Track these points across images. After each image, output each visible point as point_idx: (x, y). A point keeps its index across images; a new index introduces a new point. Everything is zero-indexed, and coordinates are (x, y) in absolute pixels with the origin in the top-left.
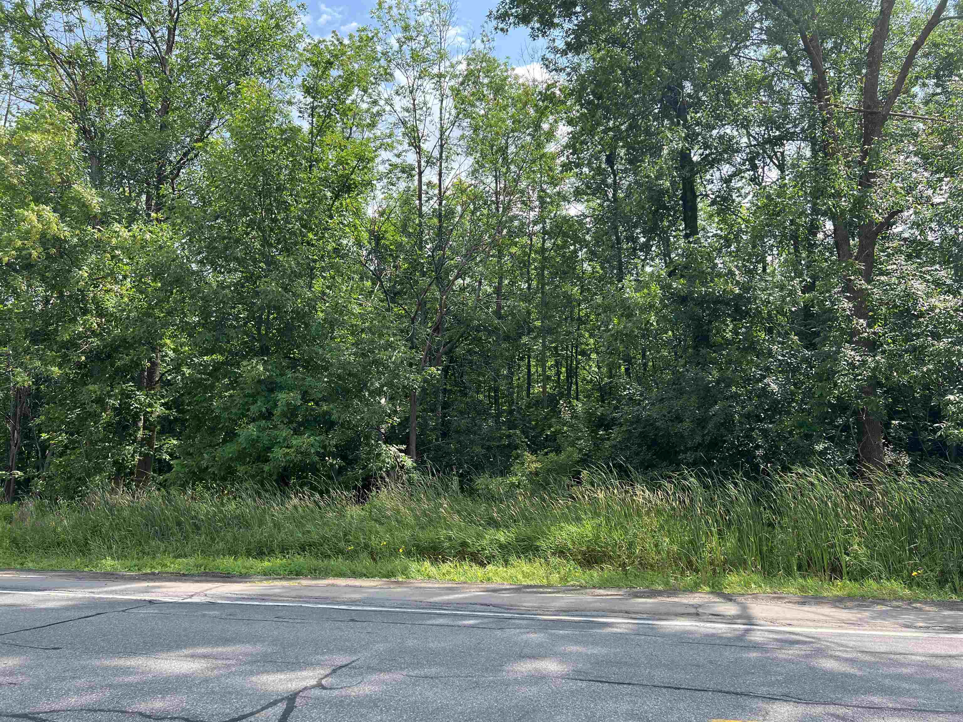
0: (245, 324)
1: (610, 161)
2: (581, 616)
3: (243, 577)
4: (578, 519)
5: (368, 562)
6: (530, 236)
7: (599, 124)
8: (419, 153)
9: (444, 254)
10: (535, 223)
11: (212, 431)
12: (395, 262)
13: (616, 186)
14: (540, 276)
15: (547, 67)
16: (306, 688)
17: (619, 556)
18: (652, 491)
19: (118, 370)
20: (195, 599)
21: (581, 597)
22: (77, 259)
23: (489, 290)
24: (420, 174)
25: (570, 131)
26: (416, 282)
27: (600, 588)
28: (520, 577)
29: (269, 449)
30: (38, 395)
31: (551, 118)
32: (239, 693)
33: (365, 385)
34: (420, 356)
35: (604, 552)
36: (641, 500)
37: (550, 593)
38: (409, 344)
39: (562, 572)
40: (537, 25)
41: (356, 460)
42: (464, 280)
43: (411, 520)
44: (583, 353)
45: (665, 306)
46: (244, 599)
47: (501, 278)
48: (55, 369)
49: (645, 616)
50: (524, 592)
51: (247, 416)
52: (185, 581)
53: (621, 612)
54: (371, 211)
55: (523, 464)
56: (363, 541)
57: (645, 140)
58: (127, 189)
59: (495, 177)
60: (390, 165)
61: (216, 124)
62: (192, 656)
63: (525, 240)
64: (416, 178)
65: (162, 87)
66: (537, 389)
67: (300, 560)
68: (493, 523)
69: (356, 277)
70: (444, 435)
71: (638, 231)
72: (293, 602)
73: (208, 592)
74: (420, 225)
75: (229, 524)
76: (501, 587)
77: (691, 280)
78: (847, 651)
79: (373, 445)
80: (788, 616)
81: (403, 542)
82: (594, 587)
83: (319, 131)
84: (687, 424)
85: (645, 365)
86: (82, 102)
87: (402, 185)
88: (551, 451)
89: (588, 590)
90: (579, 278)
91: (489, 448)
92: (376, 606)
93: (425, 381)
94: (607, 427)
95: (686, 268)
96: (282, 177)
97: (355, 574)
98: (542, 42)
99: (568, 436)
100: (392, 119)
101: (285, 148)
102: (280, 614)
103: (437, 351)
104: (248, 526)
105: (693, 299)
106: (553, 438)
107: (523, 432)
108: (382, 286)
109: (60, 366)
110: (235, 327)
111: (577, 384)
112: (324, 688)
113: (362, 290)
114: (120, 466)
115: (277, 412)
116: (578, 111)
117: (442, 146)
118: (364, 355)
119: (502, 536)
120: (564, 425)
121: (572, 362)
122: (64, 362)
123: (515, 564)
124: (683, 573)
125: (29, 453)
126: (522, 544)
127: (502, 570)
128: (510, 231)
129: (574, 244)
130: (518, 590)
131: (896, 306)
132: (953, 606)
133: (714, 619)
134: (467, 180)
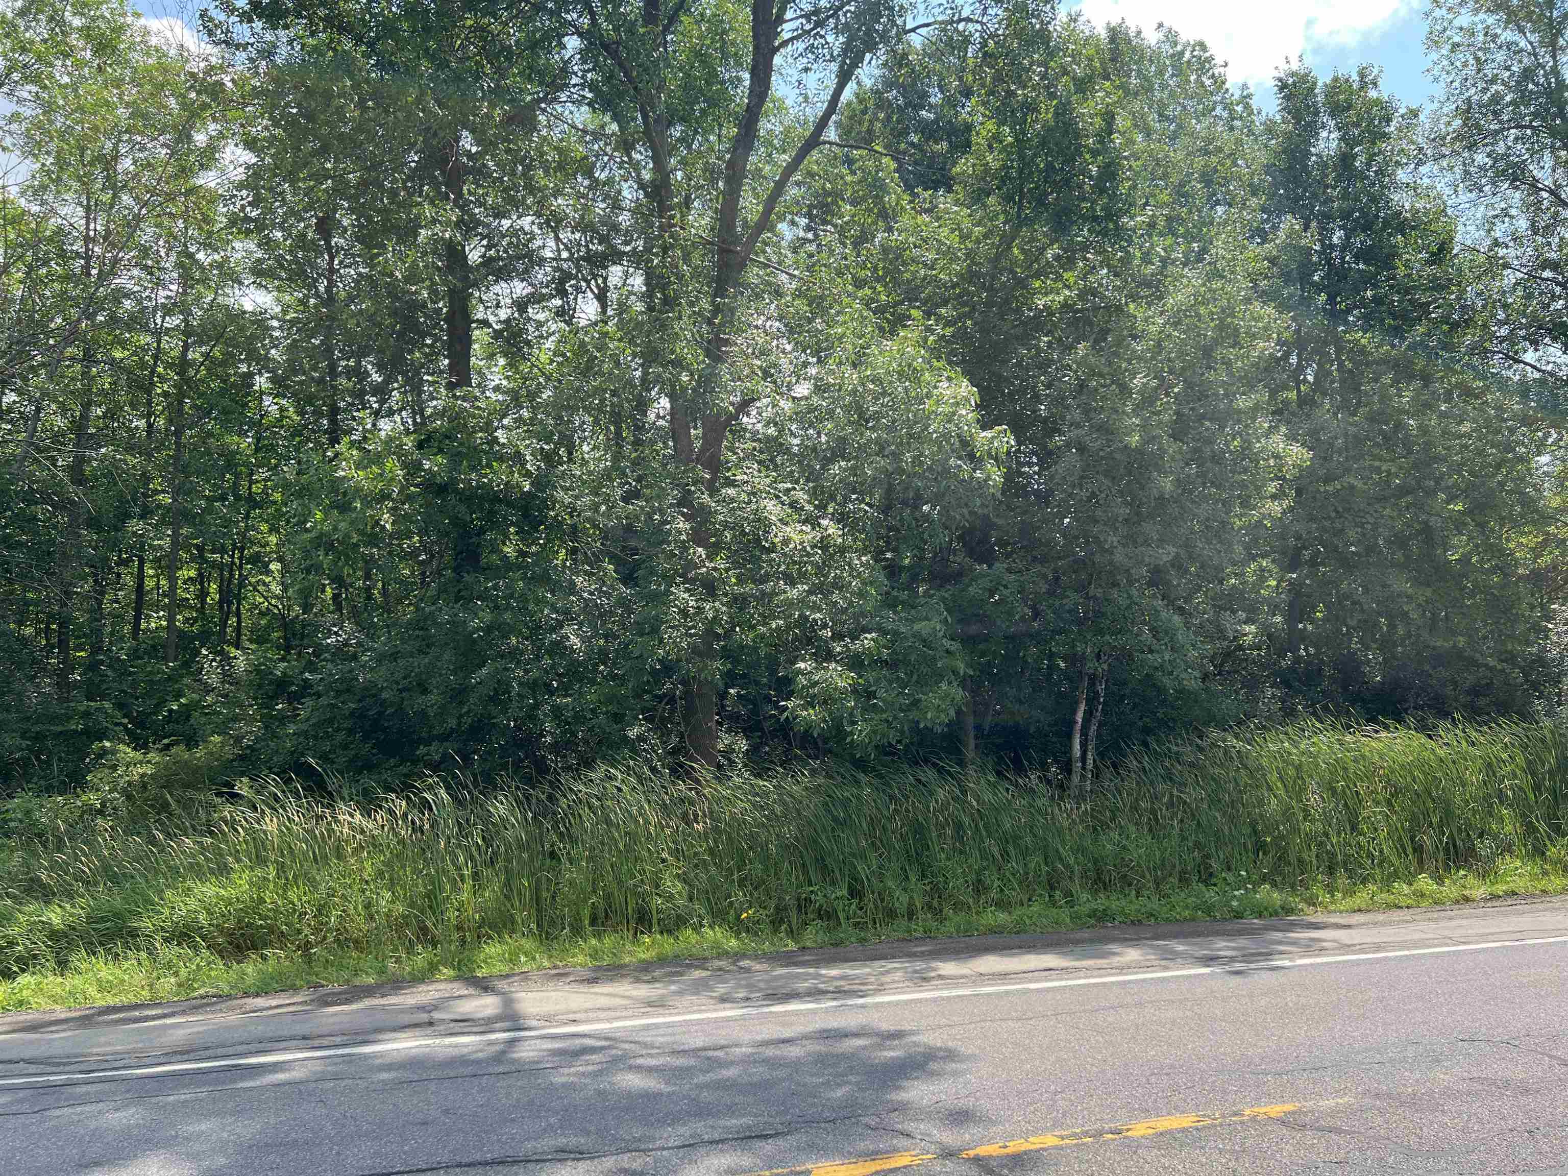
1: (324, 229)
2: (216, 1058)
6: (158, 333)
14: (175, 412)
15: (210, 33)
17: (299, 932)
18: (366, 812)
21: (217, 1018)
28: (92, 991)
31: (213, 128)
35: (269, 927)
36: (346, 830)
37: (154, 1018)
39: (183, 972)
44: (256, 559)
49: (338, 1040)
50: (98, 1023)
55: (114, 768)
66: (155, 621)
68: (36, 890)
77: (456, 458)
78: (651, 1056)
80: (574, 1006)
82: (247, 995)
84: (434, 698)
88: (177, 743)
89: (233, 1003)
90: (253, 424)
95: (447, 437)
99: (214, 713)
105: (456, 491)
106: (186, 713)
111: (238, 614)
116: (267, 129)
120: (208, 693)
121: (232, 575)
123: (84, 966)
124: (410, 950)
126: (101, 926)
127: (53, 982)
128: (113, 319)
129: (248, 360)
130: (85, 1021)
131: (743, 533)
132: (788, 959)
133: (457, 1027)
134: (23, 202)
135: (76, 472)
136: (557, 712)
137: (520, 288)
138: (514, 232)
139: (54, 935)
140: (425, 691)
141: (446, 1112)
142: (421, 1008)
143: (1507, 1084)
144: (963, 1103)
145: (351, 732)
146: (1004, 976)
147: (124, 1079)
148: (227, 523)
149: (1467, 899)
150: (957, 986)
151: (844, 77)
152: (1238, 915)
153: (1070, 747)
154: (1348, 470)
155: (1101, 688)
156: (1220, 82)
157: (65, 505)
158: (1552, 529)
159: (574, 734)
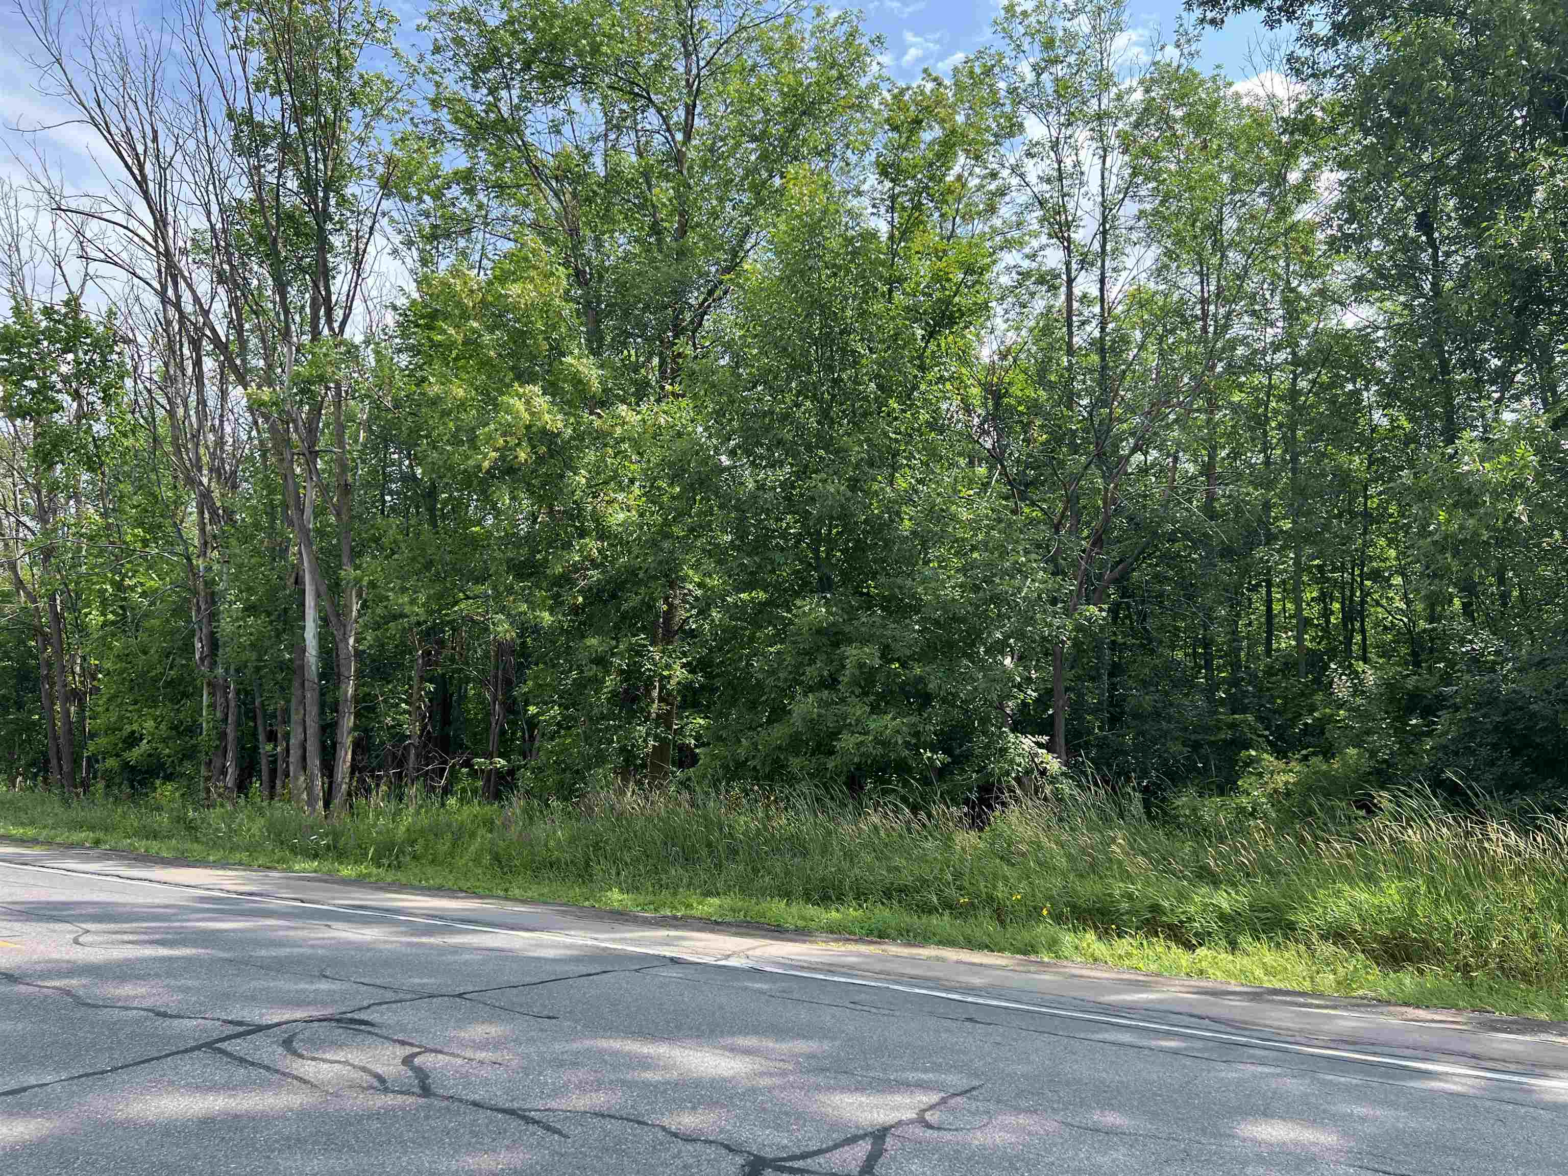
0: (798, 542)
1: (1425, 224)
2: (1382, 1054)
3: (802, 933)
4: (1370, 879)
5: (991, 927)
6: (1269, 370)
7: (1400, 160)
8: (1068, 248)
9: (1111, 413)
10: (1277, 347)
11: (753, 706)
12: (1026, 433)
13: (1438, 268)
14: (1289, 442)
15: (1298, 72)
16: (900, 1123)
17: (1456, 952)
18: (1522, 832)
19: (624, 617)
20: (732, 962)
21: (1382, 1019)
22: (571, 458)
23: (1191, 468)
24: (1070, 281)
25: (1343, 178)
26: (1062, 463)
27: (1418, 1007)
29: (834, 735)
30: (524, 651)
31: (1305, 161)
32: (801, 1117)
33: (979, 636)
34: (1071, 586)
35: (1424, 941)
36: (1500, 850)
37: (1318, 1007)
38: (1051, 567)
39: (1342, 971)
41: (967, 756)
42: (1146, 454)
43: (1062, 862)
44: (1376, 575)
45: (1546, 486)
46: (802, 968)
47: (1213, 451)
48: (546, 615)
50: (1268, 1001)
51: (800, 683)
52: (719, 932)
53: (1463, 1054)
54: (986, 353)
55: (1261, 775)
56: (985, 890)
57: (1495, 179)
58: (633, 352)
59: (1200, 274)
60: (1019, 273)
61: (753, 241)
62: (732, 1050)
63: (1259, 379)
64: (1063, 289)
65: (678, 196)
66: (1285, 642)
67: (883, 914)
68: (1205, 875)
69: (962, 462)
70: (1114, 720)
71: (1486, 346)
72: (877, 980)
73: (750, 953)
74: (1069, 368)
75: (779, 849)
76: (1224, 987)
79: (993, 734)
81: (1050, 898)
82: (1406, 1004)
83: (903, 233)
85: (1504, 596)
86: (574, 231)
87: (1039, 305)
88: (1314, 754)
89: (1392, 1008)
90: (1362, 440)
91: (1196, 746)
92: (1007, 1000)
93: (1079, 628)
94: (1428, 712)
96: (849, 313)
97: (971, 944)
99: (1347, 727)
100: (1023, 198)
101: (852, 266)
102: (857, 999)
103: (1100, 577)
104: (805, 854)
106: (1319, 728)
107: (1260, 719)
108: (1004, 473)
109: (551, 611)
110: (782, 549)
111: (1363, 631)
112: (929, 1126)
113: (971, 481)
114: (628, 754)
115: (845, 678)
116: (1358, 142)
117: (1104, 233)
118: (976, 588)
119: (1223, 900)
120: (1340, 707)
121: (1353, 594)
122: (556, 604)
123: (1250, 949)
125: (513, 733)
126: (1263, 915)
127: (1225, 957)
128: (1230, 366)
129: (1353, 379)
134: (1151, 285)
147: (1297, 1053)
148: (1348, 540)
157: (1204, 540)
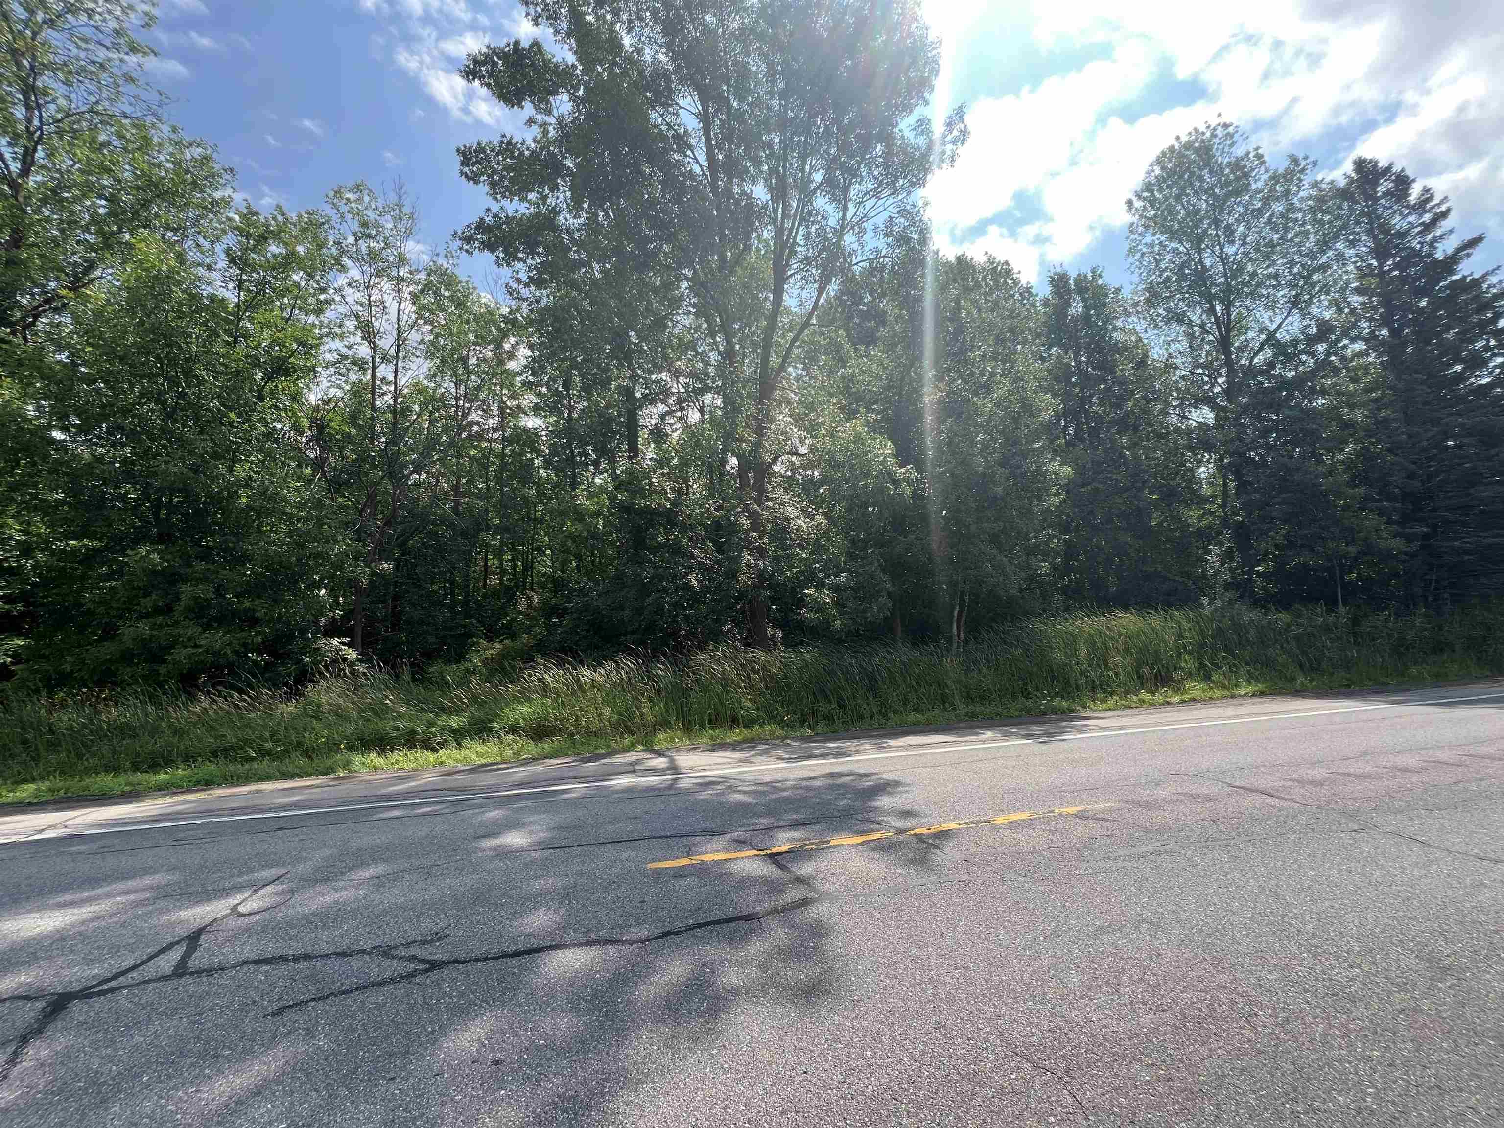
5: (302, 761)
6: (490, 441)
8: (373, 348)
9: (399, 449)
12: (341, 452)
14: (499, 479)
15: (511, 294)
16: (215, 921)
17: (568, 728)
18: (595, 669)
20: (47, 835)
21: (534, 769)
23: (447, 487)
24: (374, 368)
26: (365, 474)
27: (550, 758)
28: (474, 757)
29: (167, 650)
31: (512, 340)
33: (301, 578)
34: (368, 549)
35: (553, 726)
39: (516, 747)
40: (502, 255)
41: (288, 655)
42: (419, 475)
44: (538, 549)
46: (129, 824)
47: (458, 479)
49: (593, 779)
50: (478, 772)
53: (569, 778)
54: (313, 398)
56: (296, 740)
57: (597, 374)
59: (455, 383)
60: (339, 355)
63: (485, 445)
64: (370, 371)
66: (494, 580)
67: (211, 768)
68: (444, 710)
69: (293, 463)
70: (394, 626)
72: (198, 818)
73: (68, 823)
74: (372, 418)
75: (106, 737)
76: (455, 769)
77: (633, 494)
78: (745, 786)
79: (309, 639)
80: (704, 762)
81: (345, 737)
83: (248, 306)
84: (627, 613)
87: (352, 377)
89: (540, 762)
90: (534, 483)
91: (443, 638)
93: (374, 575)
95: (628, 483)
98: (506, 271)
99: (523, 624)
100: (343, 310)
102: (179, 836)
103: (388, 543)
105: (634, 509)
106: (509, 625)
107: (479, 621)
108: (324, 475)
111: (531, 576)
112: (241, 915)
113: (299, 477)
117: (398, 346)
120: (520, 614)
121: (528, 558)
124: (622, 737)
126: (475, 726)
127: (455, 753)
128: (470, 435)
129: (531, 453)
130: (473, 771)
131: (777, 525)
132: (808, 739)
133: (647, 773)
134: (426, 382)
135: (455, 509)
136: (687, 618)
137: (661, 408)
138: (657, 382)
139: (453, 731)
140: (623, 610)
141: (646, 813)
142: (630, 764)
143: (1198, 796)
144: (907, 807)
145: (588, 631)
146: (921, 746)
147: (492, 797)
148: (526, 531)
149: (1168, 703)
150: (898, 751)
151: (821, 291)
152: (1045, 714)
153: (951, 628)
154: (1093, 480)
155: (966, 598)
156: (1016, 282)
157: (452, 526)
158: (1207, 507)
159: (696, 629)
